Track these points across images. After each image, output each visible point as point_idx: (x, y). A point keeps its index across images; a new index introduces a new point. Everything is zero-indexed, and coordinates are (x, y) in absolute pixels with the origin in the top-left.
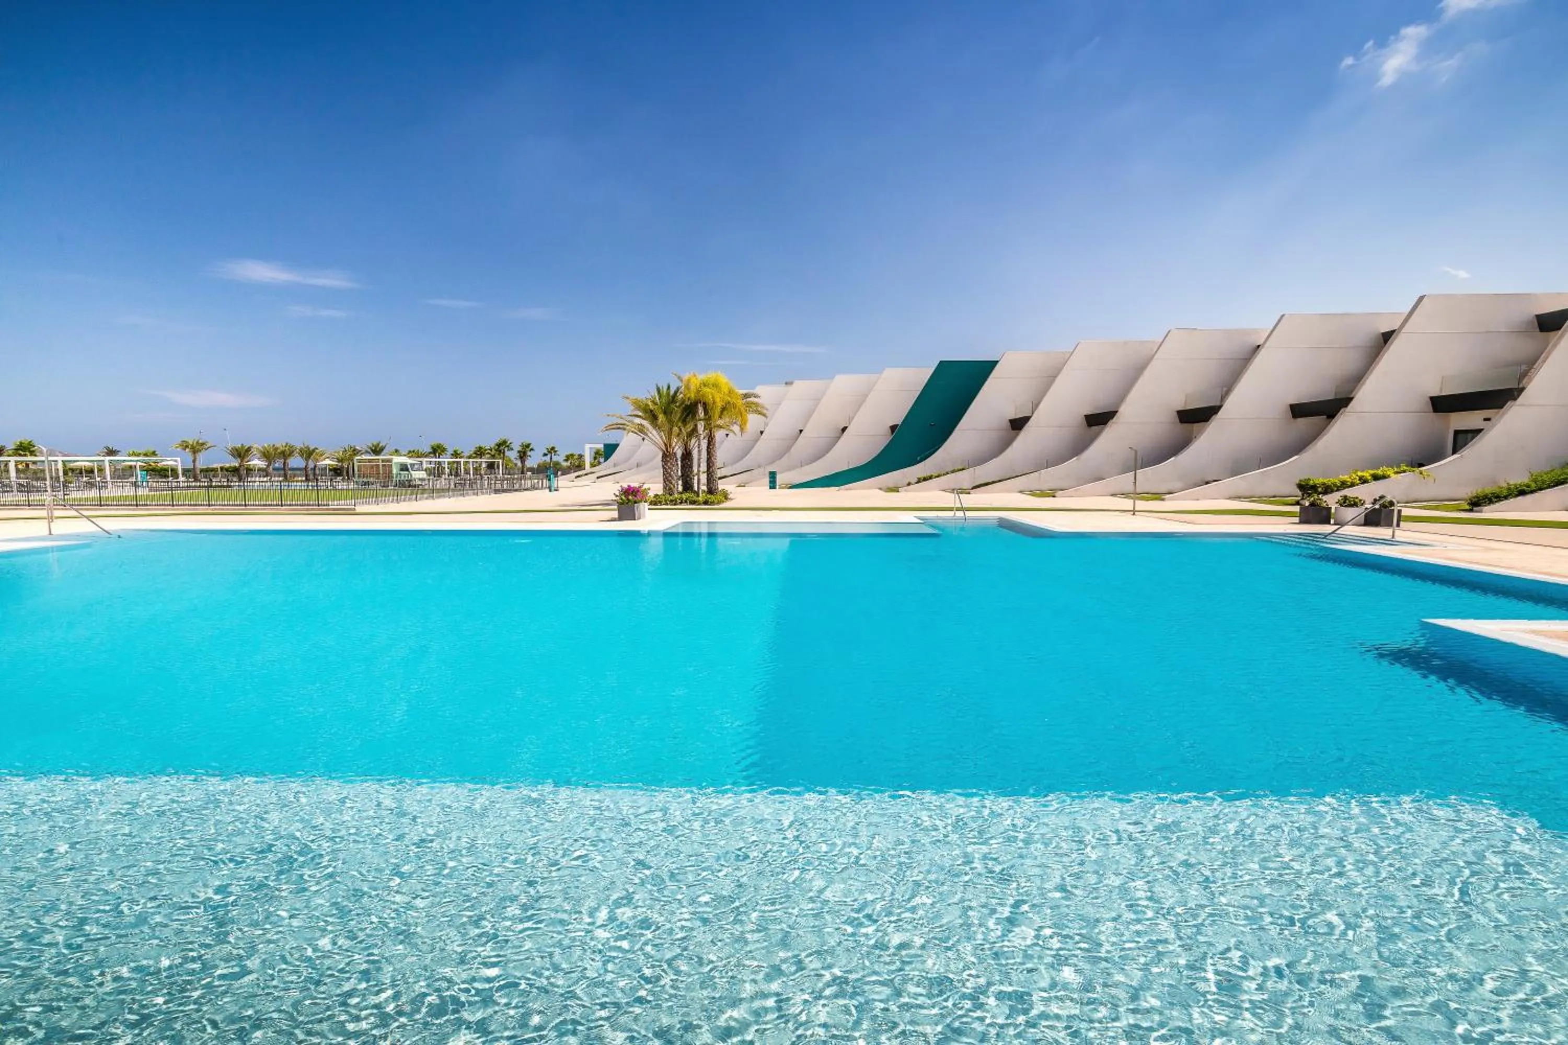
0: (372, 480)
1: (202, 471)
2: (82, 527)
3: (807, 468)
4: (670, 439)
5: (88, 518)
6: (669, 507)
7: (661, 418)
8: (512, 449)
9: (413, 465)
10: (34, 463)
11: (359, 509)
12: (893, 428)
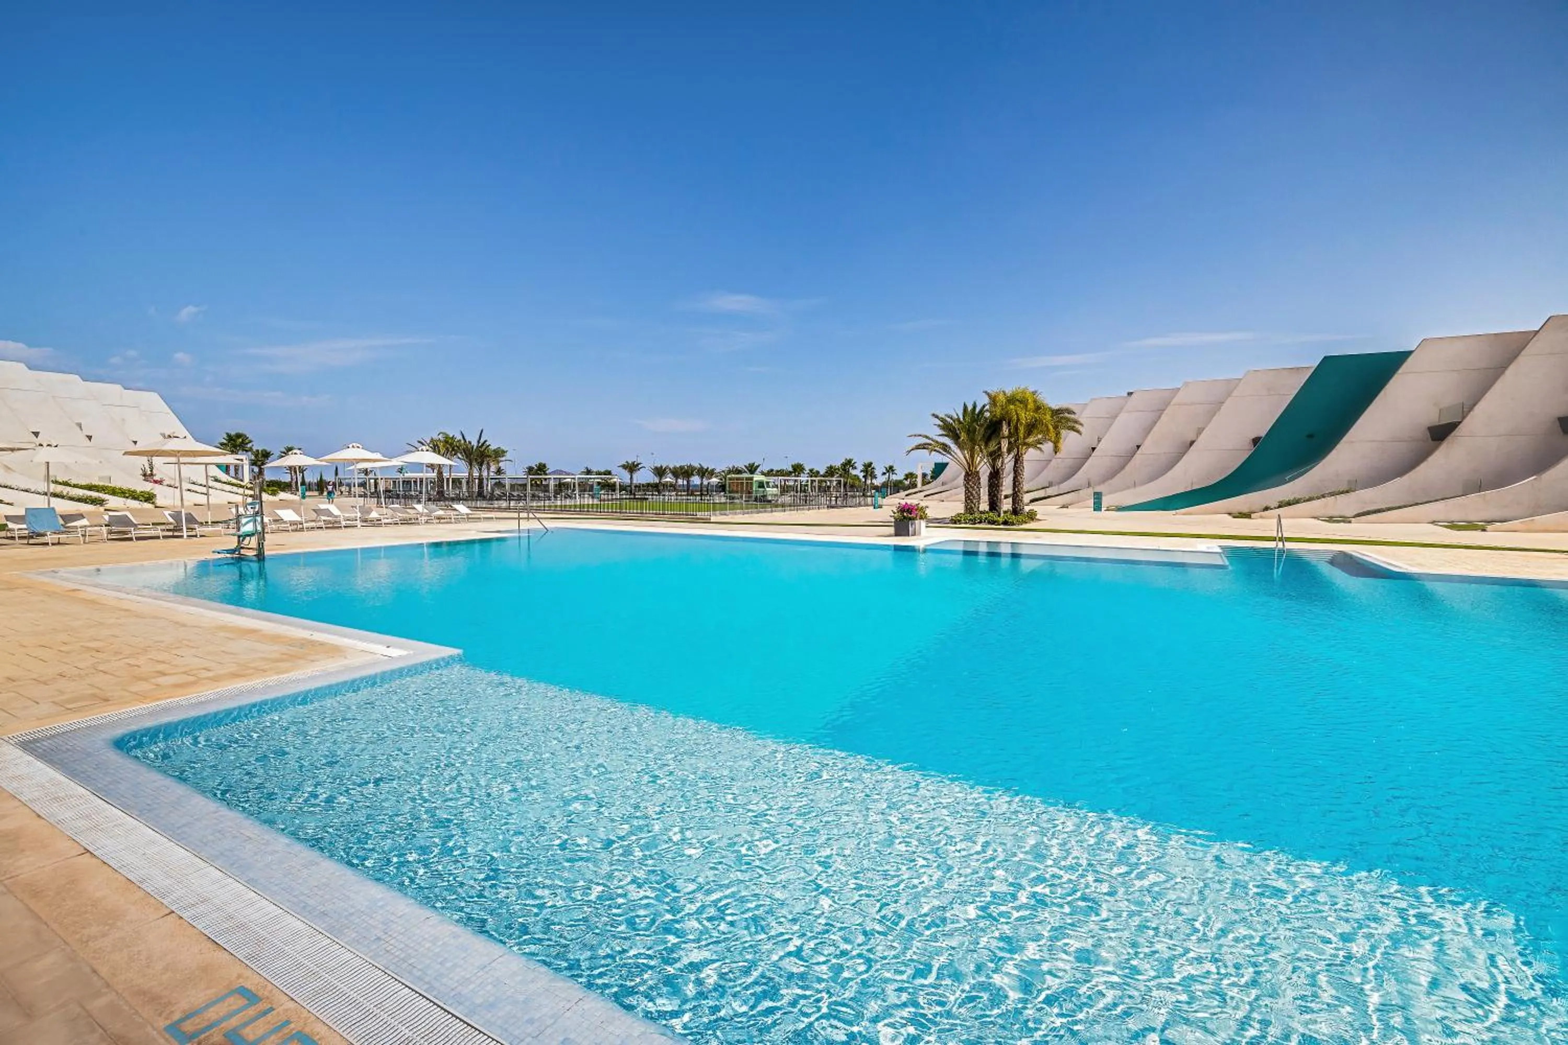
0: (736, 495)
1: (636, 486)
2: (534, 525)
3: (1139, 489)
4: (972, 457)
5: (538, 519)
6: (968, 525)
7: (963, 436)
8: (855, 468)
9: (768, 483)
10: (545, 479)
11: (713, 519)
12: (1256, 441)
